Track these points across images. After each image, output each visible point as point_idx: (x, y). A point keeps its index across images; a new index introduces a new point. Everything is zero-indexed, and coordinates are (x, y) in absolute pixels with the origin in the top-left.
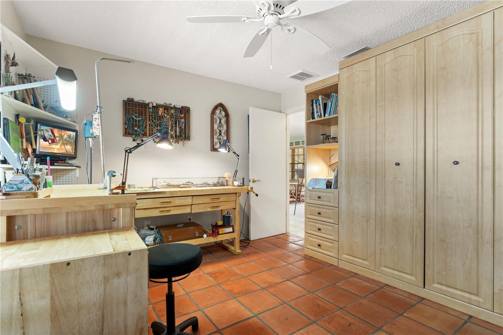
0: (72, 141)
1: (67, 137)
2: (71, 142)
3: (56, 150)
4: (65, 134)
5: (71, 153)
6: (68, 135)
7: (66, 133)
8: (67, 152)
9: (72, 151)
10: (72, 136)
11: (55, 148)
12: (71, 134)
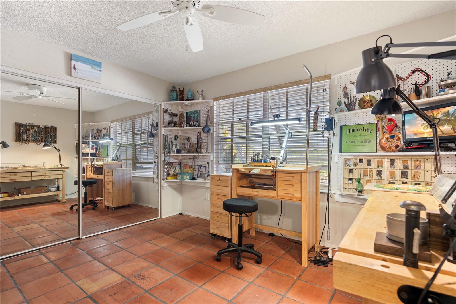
0: (453, 119)
1: (442, 115)
2: (450, 120)
3: (426, 134)
4: (439, 113)
5: (451, 133)
6: (444, 113)
7: (441, 112)
8: (443, 133)
9: (453, 131)
10: (451, 112)
11: (424, 133)
12: (449, 111)
